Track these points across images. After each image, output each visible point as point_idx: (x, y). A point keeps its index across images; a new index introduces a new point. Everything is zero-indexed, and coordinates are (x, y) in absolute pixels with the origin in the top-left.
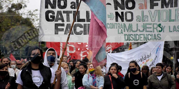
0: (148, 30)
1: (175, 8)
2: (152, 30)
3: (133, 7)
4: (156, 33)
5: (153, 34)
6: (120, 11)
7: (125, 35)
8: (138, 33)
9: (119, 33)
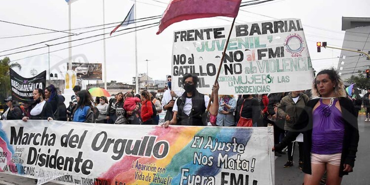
0: (257, 81)
1: (283, 58)
2: (261, 81)
3: (241, 59)
4: (265, 84)
5: (263, 85)
6: (228, 63)
7: (236, 87)
8: (248, 85)
9: (230, 86)
